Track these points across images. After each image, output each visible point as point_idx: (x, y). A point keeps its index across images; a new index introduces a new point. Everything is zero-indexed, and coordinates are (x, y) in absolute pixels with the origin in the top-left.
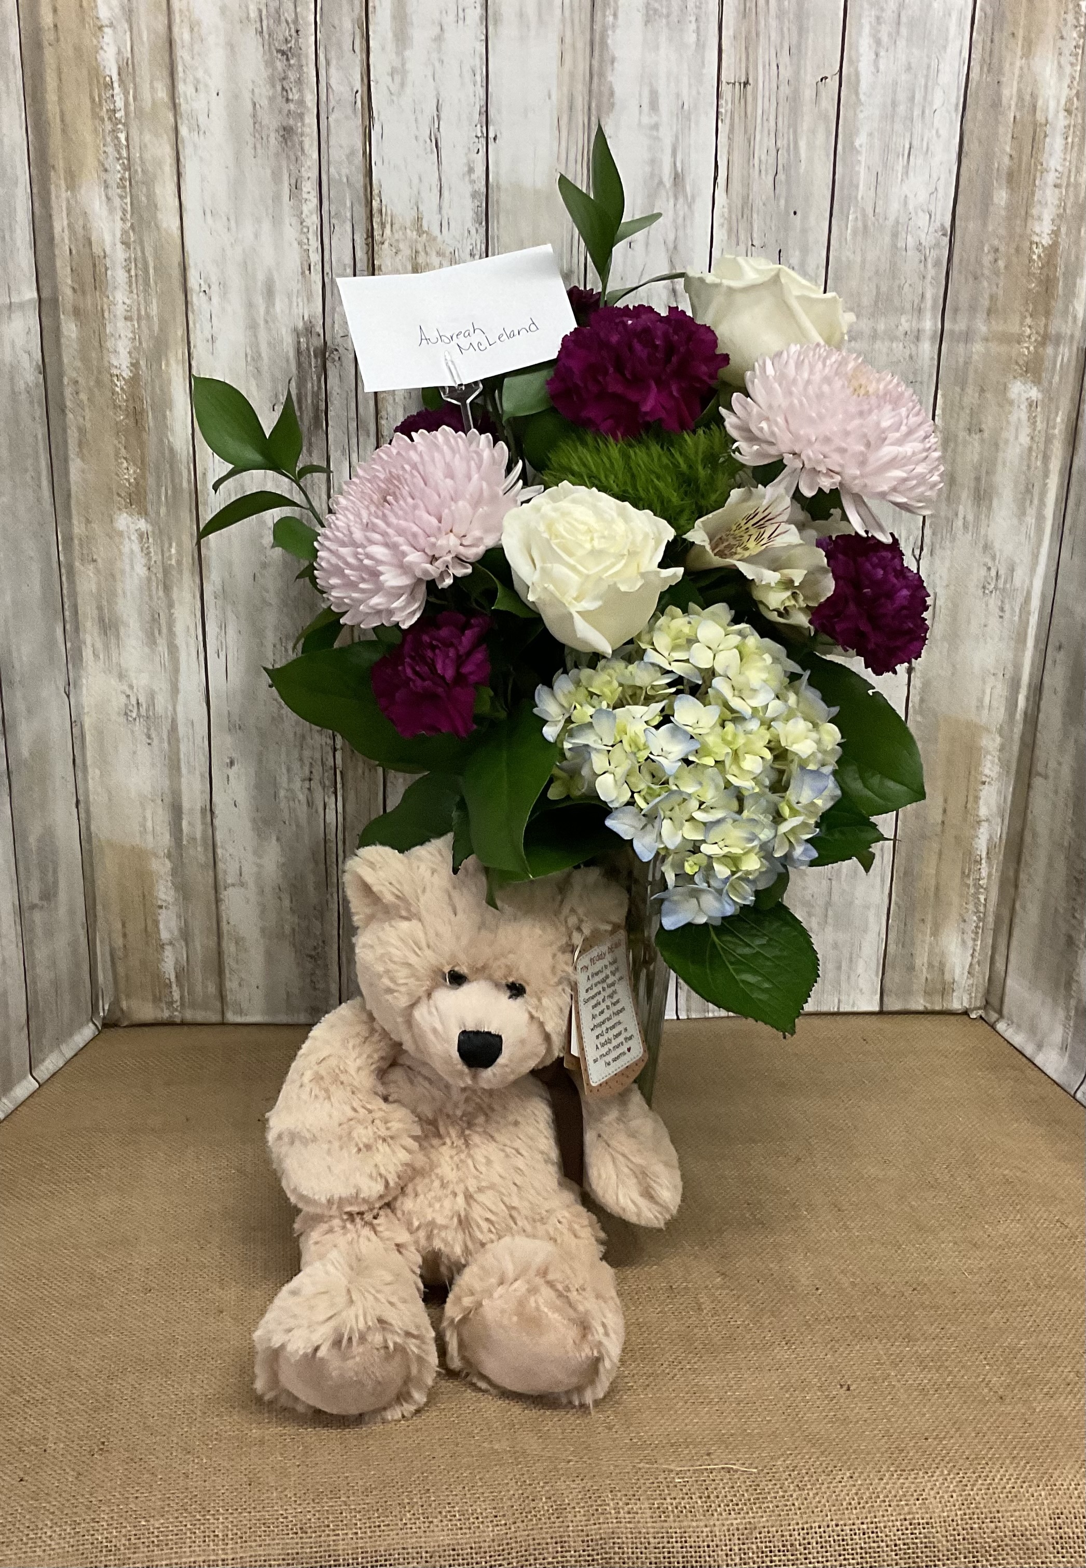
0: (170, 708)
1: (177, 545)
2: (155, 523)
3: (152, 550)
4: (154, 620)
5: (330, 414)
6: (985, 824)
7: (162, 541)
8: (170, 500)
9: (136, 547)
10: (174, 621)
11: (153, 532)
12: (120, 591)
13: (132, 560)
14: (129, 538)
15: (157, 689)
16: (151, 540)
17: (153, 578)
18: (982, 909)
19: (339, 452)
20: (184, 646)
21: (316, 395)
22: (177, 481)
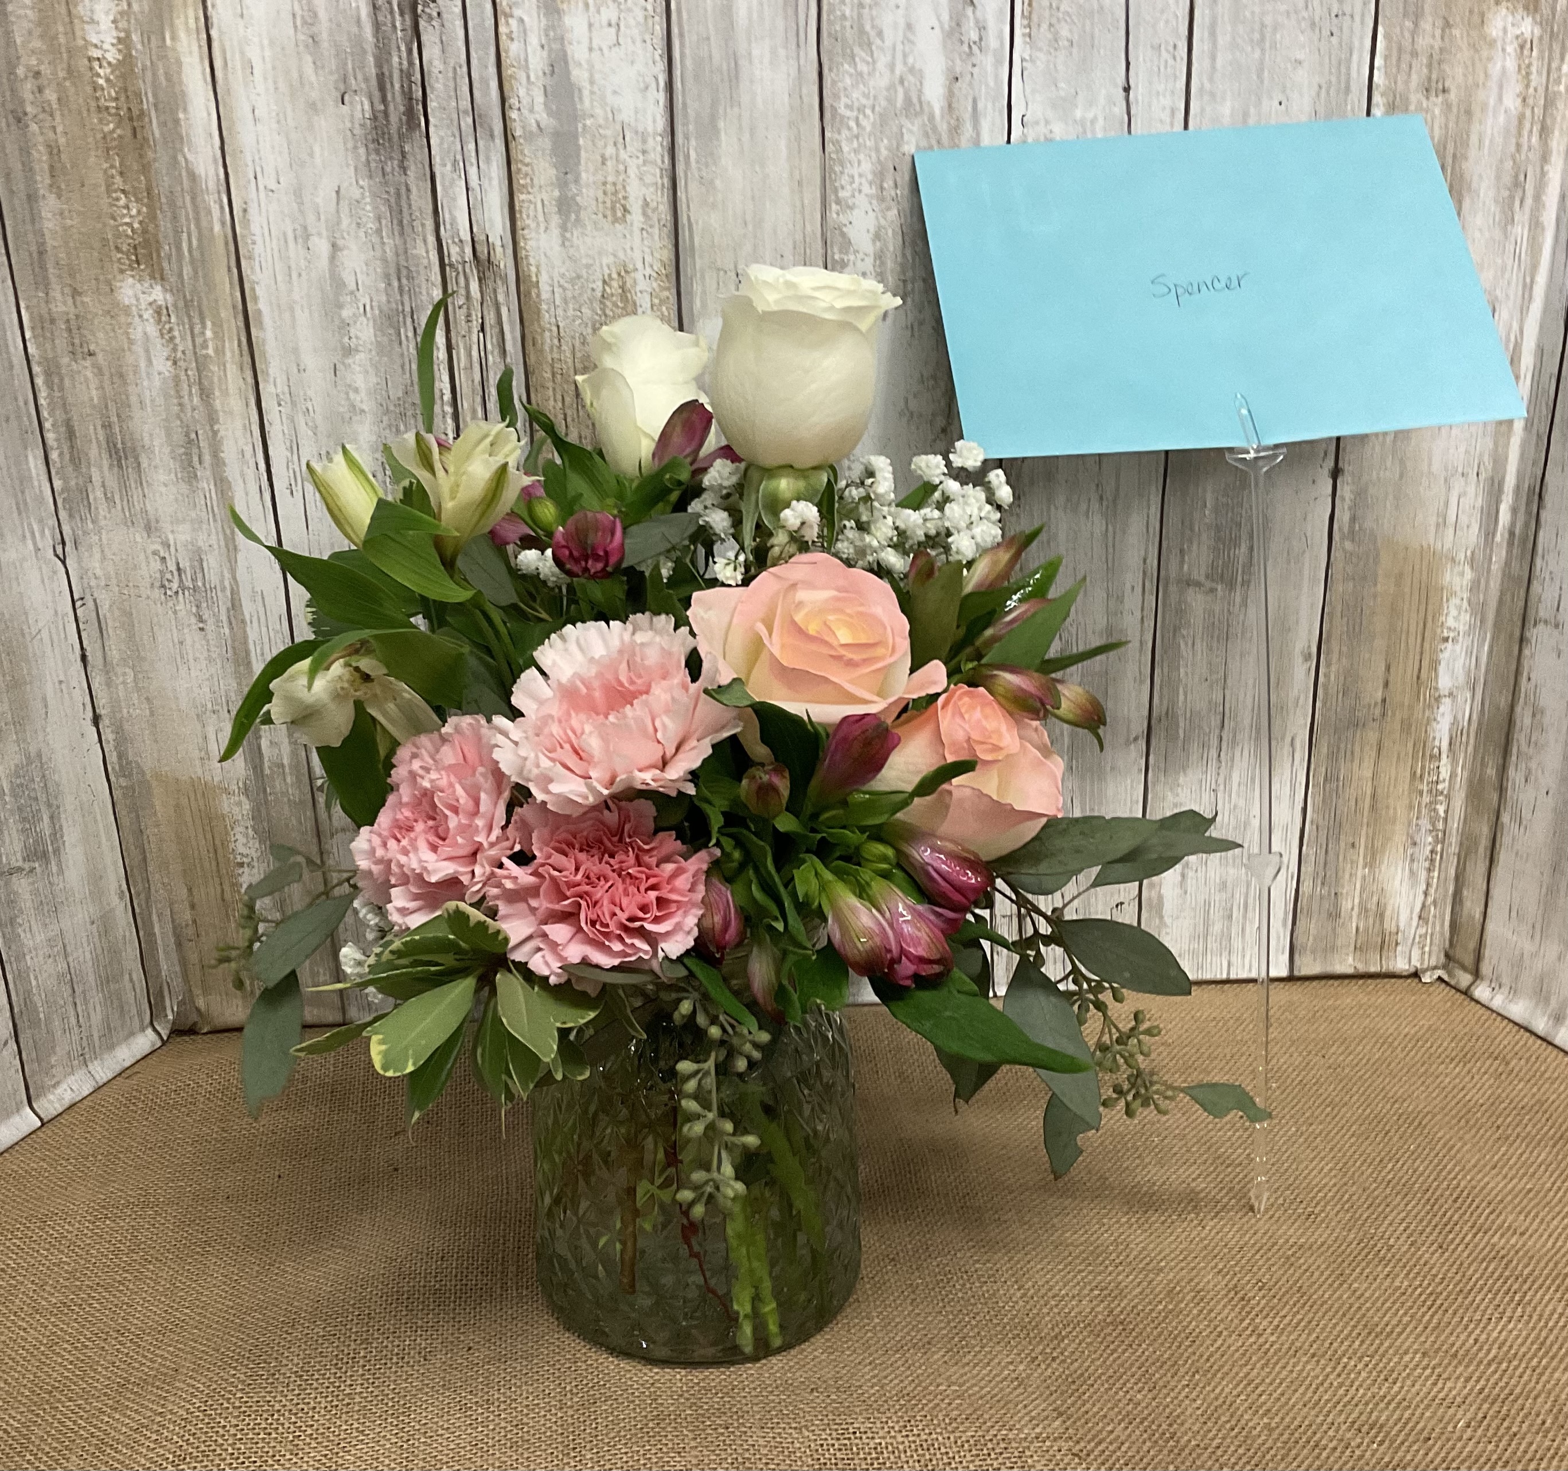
0: (227, 575)
1: (213, 324)
2: (177, 291)
3: (176, 333)
4: (190, 442)
5: (432, 105)
6: (1447, 701)
7: (189, 317)
8: (196, 254)
9: (152, 329)
10: (221, 442)
11: (175, 306)
12: (134, 399)
13: (147, 351)
14: (141, 316)
15: (205, 548)
16: (173, 319)
17: (183, 377)
18: (1440, 826)
19: (449, 167)
20: (240, 482)
21: (406, 75)
22: (204, 223)
